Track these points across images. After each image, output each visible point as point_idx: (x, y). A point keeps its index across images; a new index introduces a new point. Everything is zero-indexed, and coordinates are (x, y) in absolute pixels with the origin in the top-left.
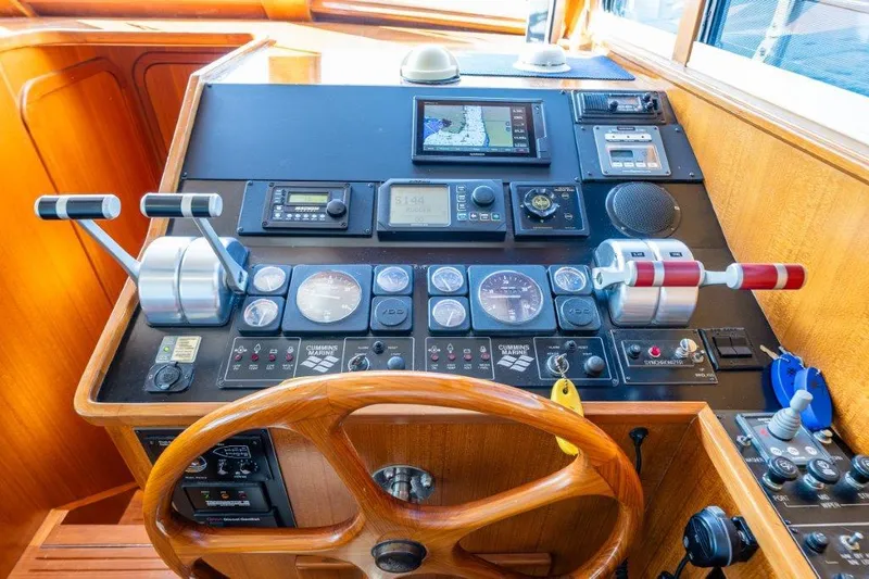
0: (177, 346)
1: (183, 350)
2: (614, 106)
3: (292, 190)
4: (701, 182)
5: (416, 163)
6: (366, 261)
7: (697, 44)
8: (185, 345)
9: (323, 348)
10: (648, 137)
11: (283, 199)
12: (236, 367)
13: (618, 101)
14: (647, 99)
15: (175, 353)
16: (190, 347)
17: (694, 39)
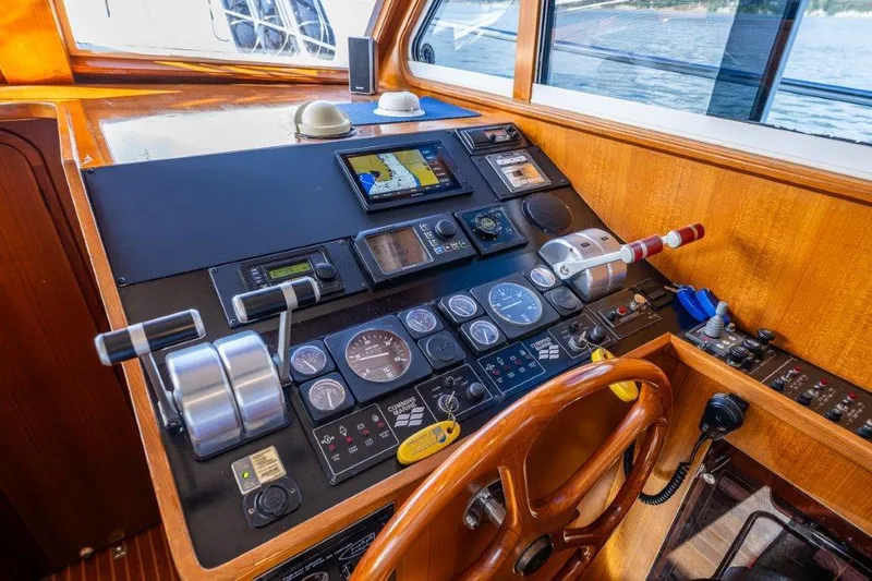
0: (256, 467)
1: (265, 466)
2: (494, 137)
3: (269, 265)
4: (569, 186)
5: (370, 213)
6: (387, 312)
7: (535, 85)
8: (263, 462)
9: (404, 403)
10: (524, 159)
11: (263, 278)
12: (336, 457)
13: (496, 133)
14: (510, 130)
15: (259, 475)
16: (271, 461)
17: (533, 81)
